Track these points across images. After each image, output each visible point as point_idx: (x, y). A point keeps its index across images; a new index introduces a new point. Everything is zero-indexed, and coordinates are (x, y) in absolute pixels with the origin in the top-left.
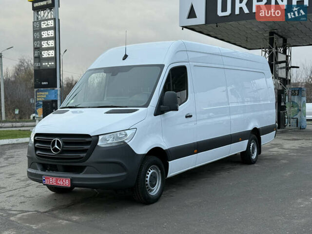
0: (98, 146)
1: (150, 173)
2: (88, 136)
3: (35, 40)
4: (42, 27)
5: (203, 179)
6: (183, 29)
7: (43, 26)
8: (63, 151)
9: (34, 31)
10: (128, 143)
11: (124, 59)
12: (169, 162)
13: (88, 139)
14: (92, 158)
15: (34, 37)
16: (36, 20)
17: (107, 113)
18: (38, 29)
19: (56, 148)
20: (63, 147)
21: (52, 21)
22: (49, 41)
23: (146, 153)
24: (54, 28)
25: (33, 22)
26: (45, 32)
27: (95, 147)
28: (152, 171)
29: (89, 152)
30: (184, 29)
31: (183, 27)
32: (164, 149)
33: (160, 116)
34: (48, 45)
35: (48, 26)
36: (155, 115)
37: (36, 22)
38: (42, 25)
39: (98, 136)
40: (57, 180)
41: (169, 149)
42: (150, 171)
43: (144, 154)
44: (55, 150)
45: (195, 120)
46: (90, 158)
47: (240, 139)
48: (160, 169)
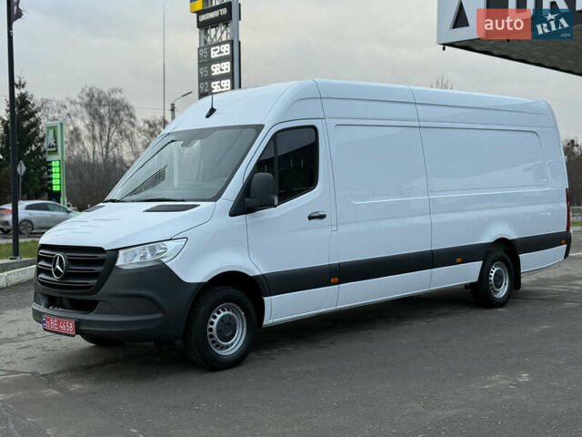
0: (117, 267)
1: (219, 317)
2: (100, 250)
3: (201, 80)
4: (212, 57)
5: (365, 332)
6: (444, 49)
7: (214, 55)
8: (68, 275)
9: (201, 65)
10: (168, 264)
11: (207, 117)
12: (265, 299)
13: (101, 256)
14: (107, 288)
15: (199, 75)
16: (203, 45)
17: (148, 211)
18: (206, 60)
19: (57, 269)
20: (67, 269)
21: (228, 45)
22: (222, 82)
23: (206, 280)
24: (231, 58)
25: (199, 49)
26: (215, 65)
27: (111, 270)
28: (223, 313)
29: (102, 278)
30: (447, 47)
31: (444, 44)
32: (251, 275)
33: (244, 216)
34: (222, 88)
35: (221, 55)
36: (232, 214)
37: (203, 48)
38: (212, 52)
39: (117, 250)
40: (58, 323)
41: (263, 275)
42: (219, 313)
43: (200, 284)
44: (57, 272)
45: (334, 222)
46: (104, 287)
47: (458, 260)
48: (244, 311)
